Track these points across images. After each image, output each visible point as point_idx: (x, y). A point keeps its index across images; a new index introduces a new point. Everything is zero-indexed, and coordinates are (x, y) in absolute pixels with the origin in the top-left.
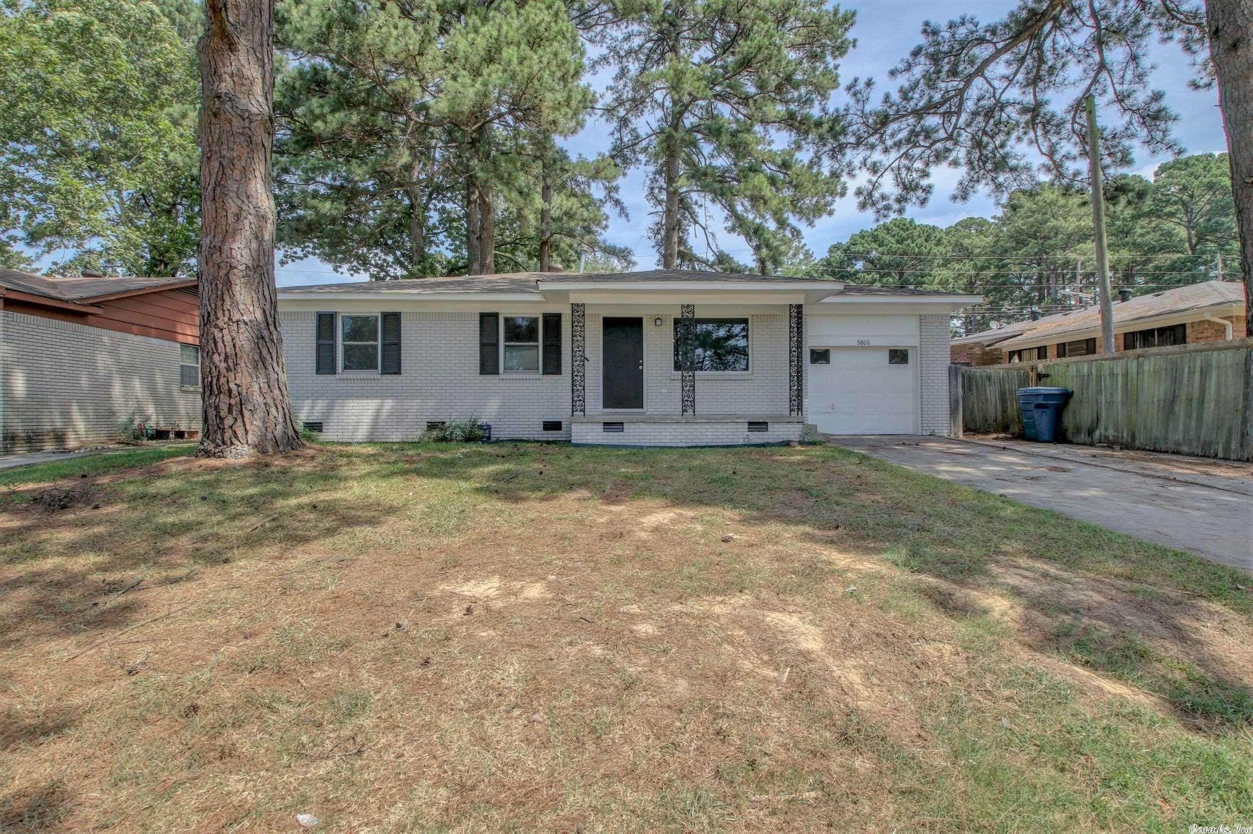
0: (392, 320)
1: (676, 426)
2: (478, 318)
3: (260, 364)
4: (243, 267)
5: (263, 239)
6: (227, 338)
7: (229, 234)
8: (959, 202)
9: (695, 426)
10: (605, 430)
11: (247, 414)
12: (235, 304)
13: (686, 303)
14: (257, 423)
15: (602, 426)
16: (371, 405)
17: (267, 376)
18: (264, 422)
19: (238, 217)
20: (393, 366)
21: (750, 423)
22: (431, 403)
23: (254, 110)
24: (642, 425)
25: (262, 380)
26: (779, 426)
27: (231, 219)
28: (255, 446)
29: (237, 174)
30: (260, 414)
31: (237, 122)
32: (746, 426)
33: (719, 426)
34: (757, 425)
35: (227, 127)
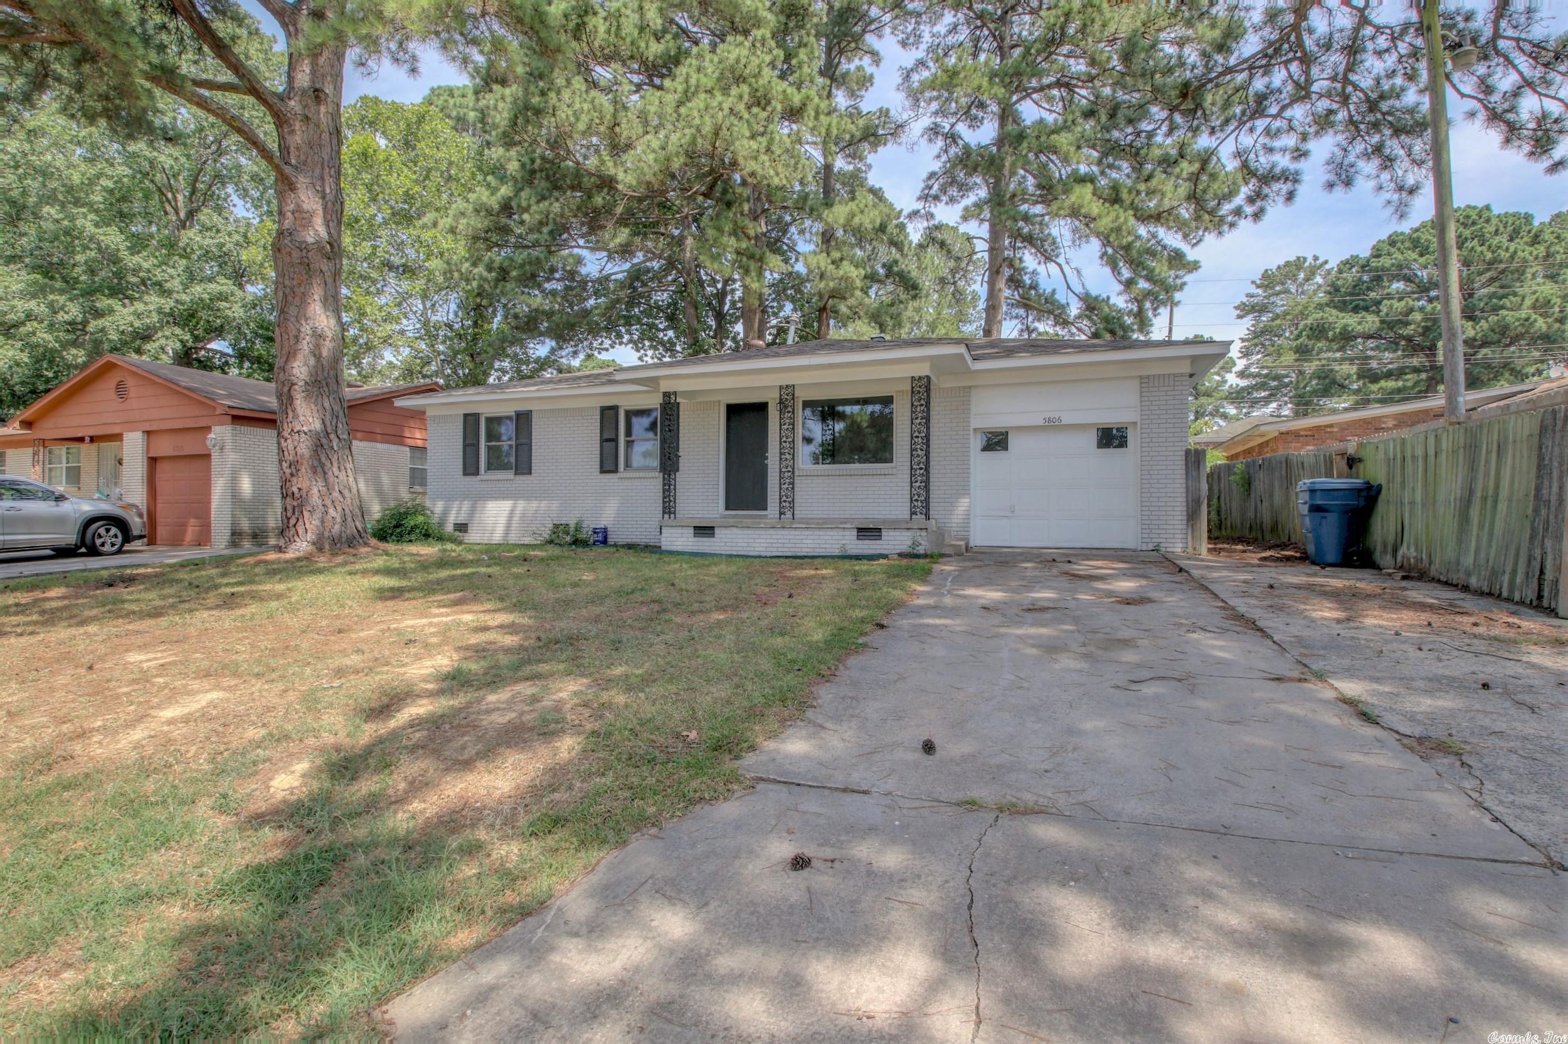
0: (523, 420)
1: (772, 532)
2: (598, 412)
3: (319, 470)
4: (302, 383)
5: (321, 355)
6: (291, 447)
7: (291, 355)
8: (1339, 190)
9: (793, 532)
10: (696, 534)
11: (306, 514)
12: (296, 416)
13: (784, 384)
14: (317, 522)
15: (692, 531)
16: (507, 505)
17: (326, 480)
18: (323, 522)
19: (297, 338)
20: (523, 466)
21: (860, 530)
22: (555, 505)
23: (310, 240)
24: (735, 530)
25: (321, 484)
26: (897, 533)
27: (292, 342)
28: (314, 544)
29: (297, 301)
30: (318, 515)
31: (296, 254)
32: (855, 533)
33: (822, 533)
34: (867, 532)
35: (288, 259)
